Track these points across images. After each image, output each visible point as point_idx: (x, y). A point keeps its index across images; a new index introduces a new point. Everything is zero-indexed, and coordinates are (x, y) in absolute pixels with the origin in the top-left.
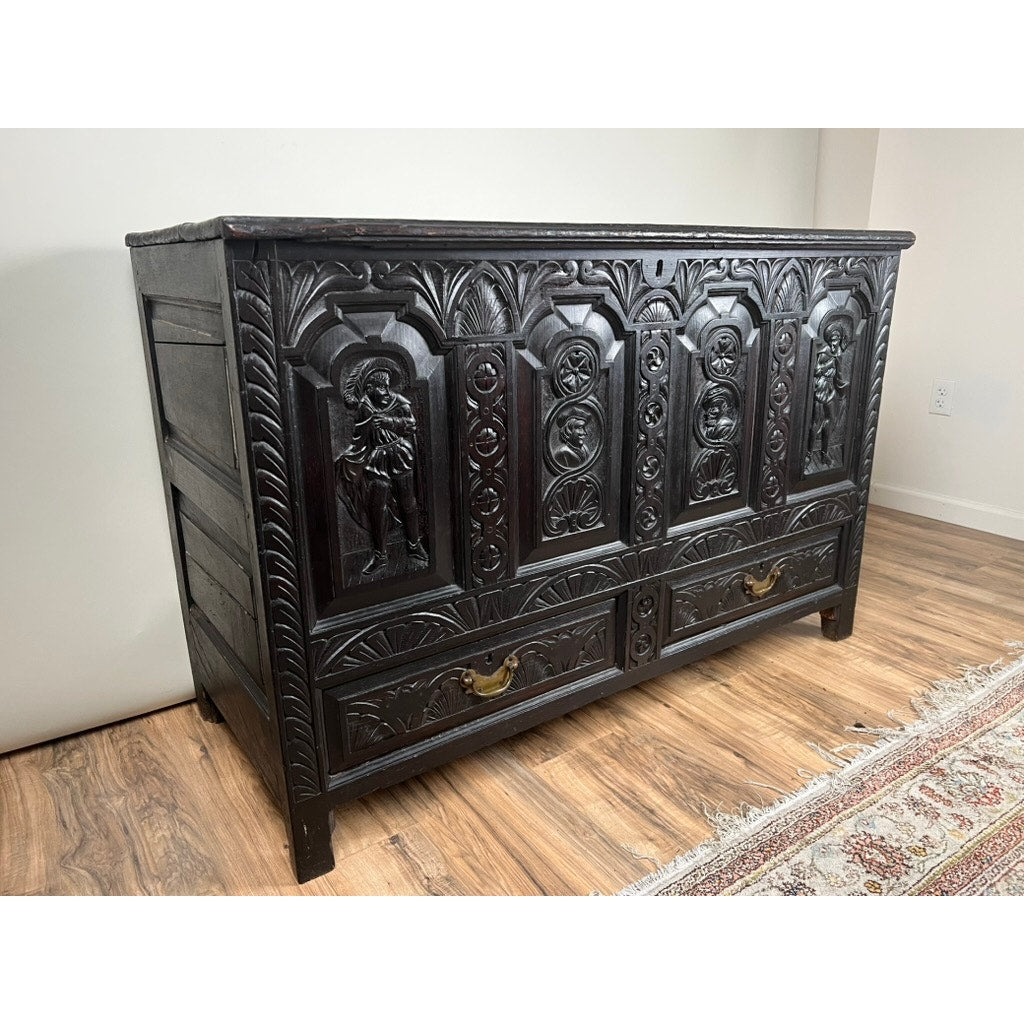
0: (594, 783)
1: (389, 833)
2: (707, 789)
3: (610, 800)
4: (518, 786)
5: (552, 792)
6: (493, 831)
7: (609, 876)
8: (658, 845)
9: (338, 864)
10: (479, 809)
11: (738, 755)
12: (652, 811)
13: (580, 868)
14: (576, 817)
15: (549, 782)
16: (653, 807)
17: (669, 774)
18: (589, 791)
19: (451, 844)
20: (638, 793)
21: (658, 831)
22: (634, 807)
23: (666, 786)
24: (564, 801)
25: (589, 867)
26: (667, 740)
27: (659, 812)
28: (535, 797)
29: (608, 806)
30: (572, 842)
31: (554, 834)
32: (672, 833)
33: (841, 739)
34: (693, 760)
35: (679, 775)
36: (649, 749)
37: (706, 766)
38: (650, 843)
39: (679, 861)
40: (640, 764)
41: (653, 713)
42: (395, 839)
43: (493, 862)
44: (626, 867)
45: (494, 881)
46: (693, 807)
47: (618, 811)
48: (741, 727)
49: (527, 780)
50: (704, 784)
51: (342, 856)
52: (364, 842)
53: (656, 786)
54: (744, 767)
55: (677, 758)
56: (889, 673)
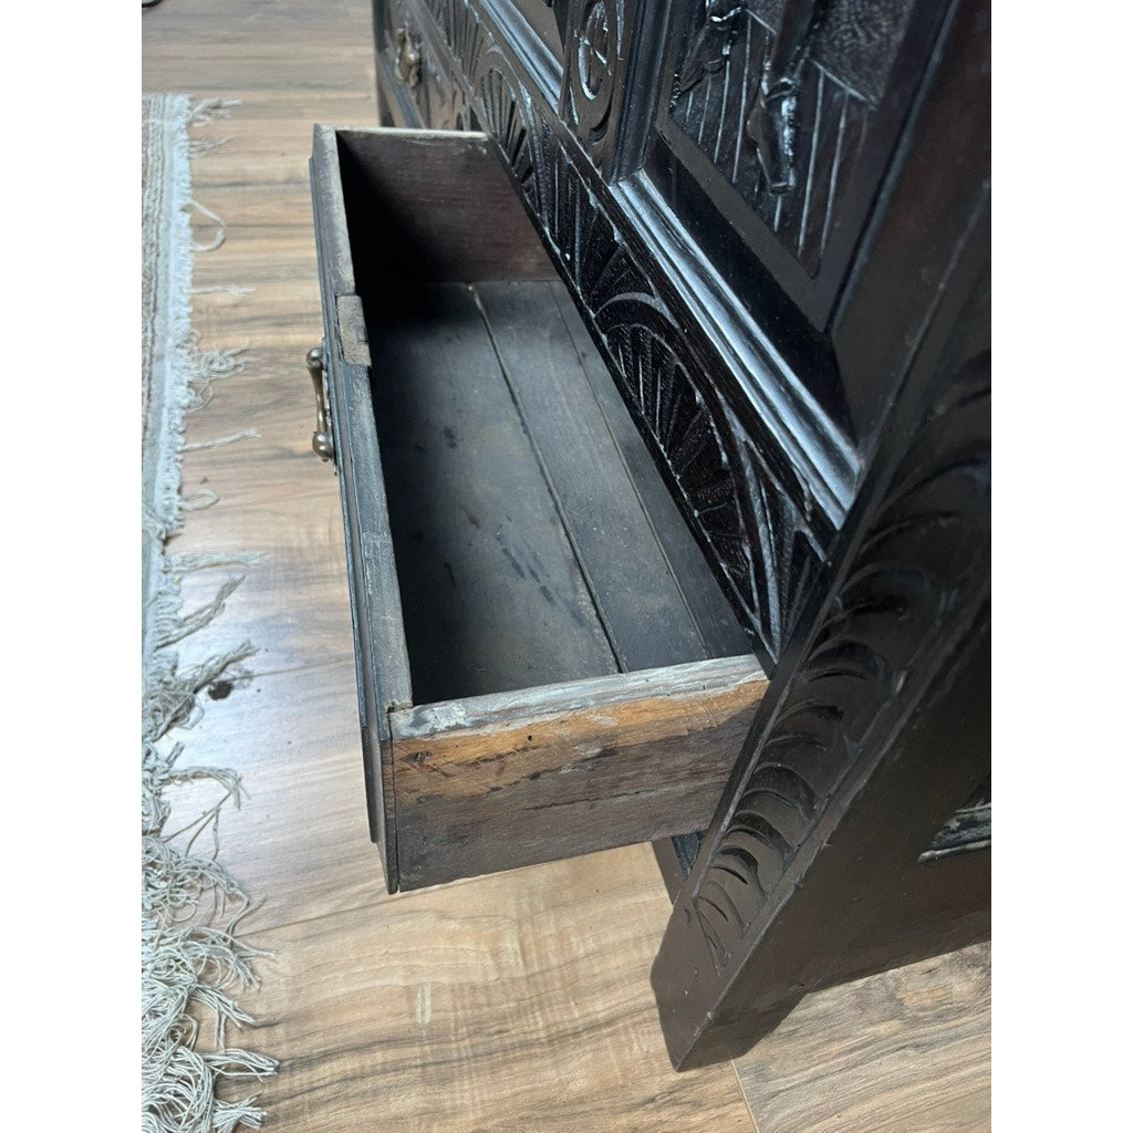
56: (398, 981)
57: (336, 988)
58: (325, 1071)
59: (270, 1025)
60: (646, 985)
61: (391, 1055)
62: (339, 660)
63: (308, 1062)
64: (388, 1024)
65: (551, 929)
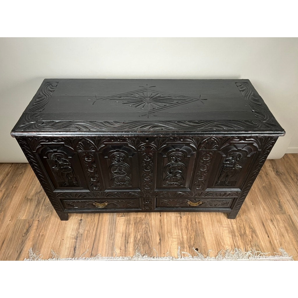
0: (124, 228)
1: (81, 217)
2: (144, 244)
3: (123, 235)
4: (111, 220)
5: (115, 226)
6: (97, 229)
7: (106, 252)
8: (120, 251)
9: (69, 220)
10: (99, 221)
11: (160, 240)
12: (128, 242)
13: (103, 247)
14: (113, 235)
15: (117, 223)
16: (129, 242)
17: (141, 235)
18: (122, 230)
19: (88, 227)
20: (130, 236)
21: (124, 248)
22: (125, 239)
23: (137, 238)
24: (115, 229)
25: (105, 248)
26: (150, 226)
27: (129, 244)
28: (111, 225)
29: (121, 236)
30: (107, 240)
31: (106, 236)
32: (126, 250)
33: (188, 250)
34: (149, 235)
35: (143, 237)
36: (144, 226)
37: (150, 238)
38: (120, 250)
39: (120, 257)
40: (138, 229)
41: (155, 216)
42: (81, 220)
43: (91, 236)
44: (110, 252)
45: (88, 240)
46: (136, 247)
47: (122, 238)
48: (170, 232)
49: (114, 220)
50: (145, 242)
51: (71, 218)
52: (77, 217)
53: (135, 237)
54: (158, 243)
55: (147, 232)
56: (228, 238)
57: (229, 243)
58: (235, 244)
59: (232, 248)
60: (228, 219)
61: (234, 239)
62: (195, 240)
63: (235, 245)
64: (232, 239)
65: (224, 225)
